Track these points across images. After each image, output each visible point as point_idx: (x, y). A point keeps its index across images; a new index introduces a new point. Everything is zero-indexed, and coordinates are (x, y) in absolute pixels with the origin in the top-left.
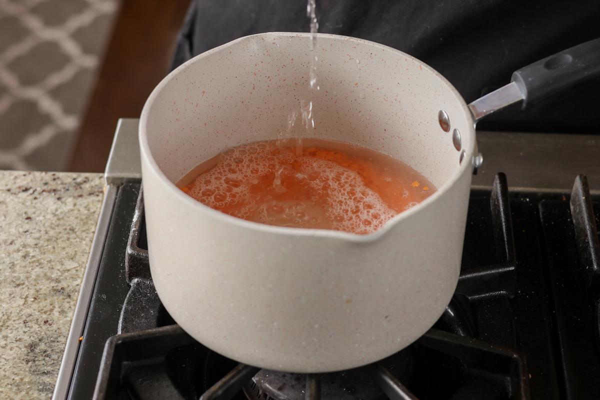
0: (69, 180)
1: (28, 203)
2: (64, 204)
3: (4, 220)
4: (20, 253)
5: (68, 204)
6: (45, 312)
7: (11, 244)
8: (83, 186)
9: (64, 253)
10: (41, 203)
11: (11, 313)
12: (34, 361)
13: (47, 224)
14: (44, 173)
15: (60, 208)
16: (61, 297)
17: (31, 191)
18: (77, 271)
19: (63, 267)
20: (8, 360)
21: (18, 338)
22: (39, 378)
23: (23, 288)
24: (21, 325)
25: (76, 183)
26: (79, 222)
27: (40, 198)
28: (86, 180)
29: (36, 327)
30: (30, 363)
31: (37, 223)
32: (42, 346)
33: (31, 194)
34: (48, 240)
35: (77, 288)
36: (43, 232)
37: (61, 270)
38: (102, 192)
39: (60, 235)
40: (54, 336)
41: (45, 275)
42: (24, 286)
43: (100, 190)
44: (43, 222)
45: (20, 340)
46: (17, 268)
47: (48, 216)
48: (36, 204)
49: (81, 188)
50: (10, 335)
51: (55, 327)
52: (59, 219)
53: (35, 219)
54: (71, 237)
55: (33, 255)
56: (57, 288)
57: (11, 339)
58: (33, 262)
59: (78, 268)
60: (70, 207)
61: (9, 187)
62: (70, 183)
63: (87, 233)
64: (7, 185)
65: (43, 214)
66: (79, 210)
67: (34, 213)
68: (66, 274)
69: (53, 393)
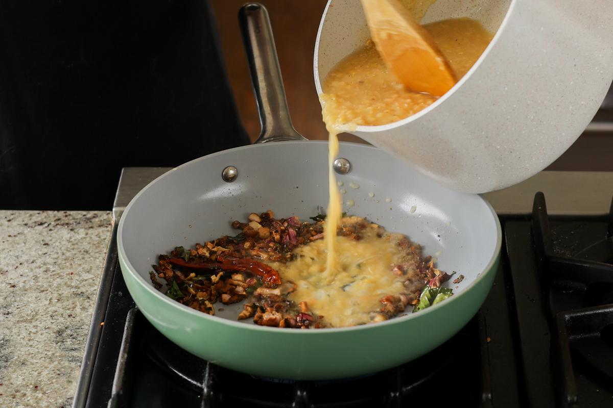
0: (80, 216)
1: (45, 234)
2: (77, 234)
3: (24, 246)
4: (41, 269)
5: (80, 233)
6: (68, 309)
7: (33, 262)
8: (93, 220)
9: (81, 268)
10: (56, 233)
11: (39, 310)
12: (63, 342)
13: (63, 248)
14: (56, 212)
15: (74, 236)
16: (82, 299)
17: (46, 225)
18: (93, 280)
19: (81, 278)
20: (40, 342)
21: (47, 327)
22: (68, 353)
23: (47, 293)
24: (48, 318)
25: (86, 218)
26: (92, 246)
27: (54, 230)
28: (95, 216)
29: (61, 319)
30: (59, 344)
31: (54, 248)
32: (69, 332)
33: (46, 227)
34: (65, 260)
35: (95, 292)
36: (60, 254)
37: (79, 280)
38: (110, 224)
39: (76, 256)
40: (78, 325)
41: (66, 284)
42: (48, 292)
43: (109, 223)
44: (59, 247)
45: (48, 328)
46: (40, 279)
47: (64, 243)
48: (51, 234)
49: (91, 222)
50: (39, 325)
51: (78, 319)
52: (73, 245)
53: (52, 245)
54: (85, 256)
55: (53, 270)
56: (77, 292)
57: (41, 328)
58: (54, 275)
59: (95, 278)
60: (84, 236)
61: (25, 222)
62: (80, 218)
63: (100, 254)
64: (23, 221)
65: (59, 241)
66: (91, 238)
67: (51, 240)
68: (84, 283)
69: (81, 362)
